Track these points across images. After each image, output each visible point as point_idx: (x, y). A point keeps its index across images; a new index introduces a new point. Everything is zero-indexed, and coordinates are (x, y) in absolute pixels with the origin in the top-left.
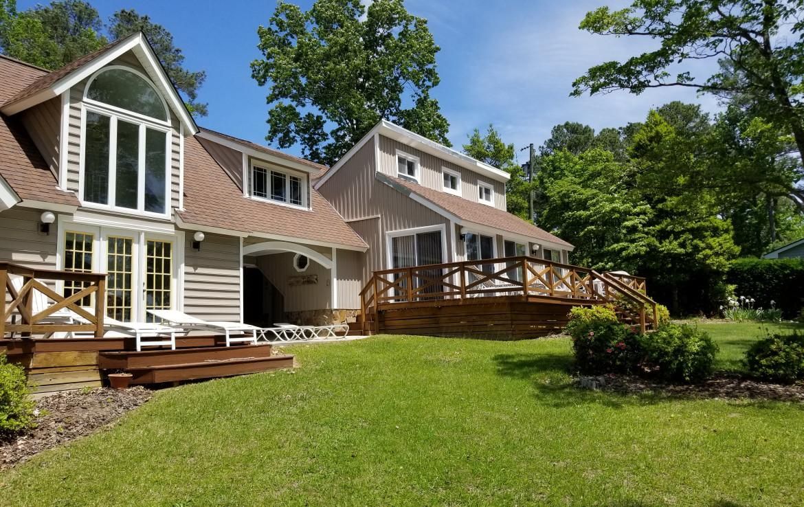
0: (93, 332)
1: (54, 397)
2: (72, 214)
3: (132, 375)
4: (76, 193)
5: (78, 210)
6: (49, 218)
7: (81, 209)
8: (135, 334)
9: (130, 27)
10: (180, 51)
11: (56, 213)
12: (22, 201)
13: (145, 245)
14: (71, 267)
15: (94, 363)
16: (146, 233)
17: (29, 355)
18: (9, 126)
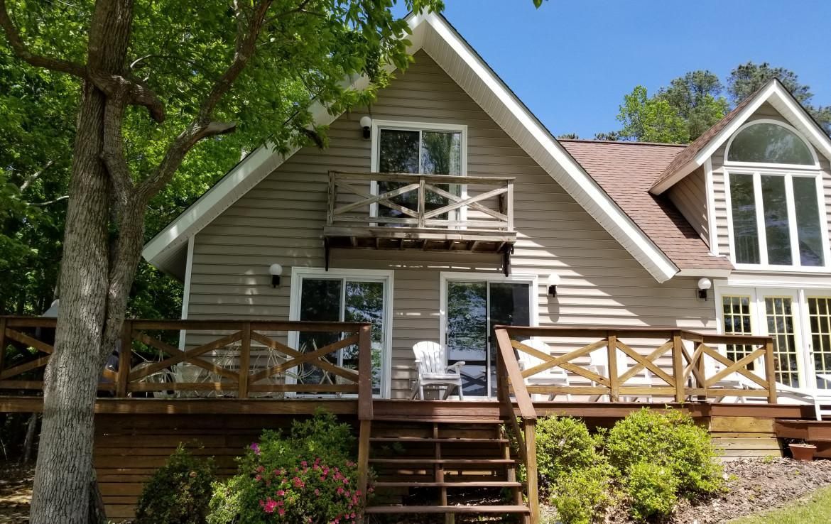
0: (766, 398)
1: (736, 463)
2: (726, 278)
3: (815, 447)
4: (728, 257)
5: (732, 273)
6: (705, 284)
7: (734, 272)
8: (813, 401)
9: (749, 80)
10: (808, 88)
11: (711, 279)
12: (680, 271)
13: (806, 302)
14: (731, 331)
15: (771, 430)
16: (806, 290)
17: (708, 418)
18: (660, 204)
